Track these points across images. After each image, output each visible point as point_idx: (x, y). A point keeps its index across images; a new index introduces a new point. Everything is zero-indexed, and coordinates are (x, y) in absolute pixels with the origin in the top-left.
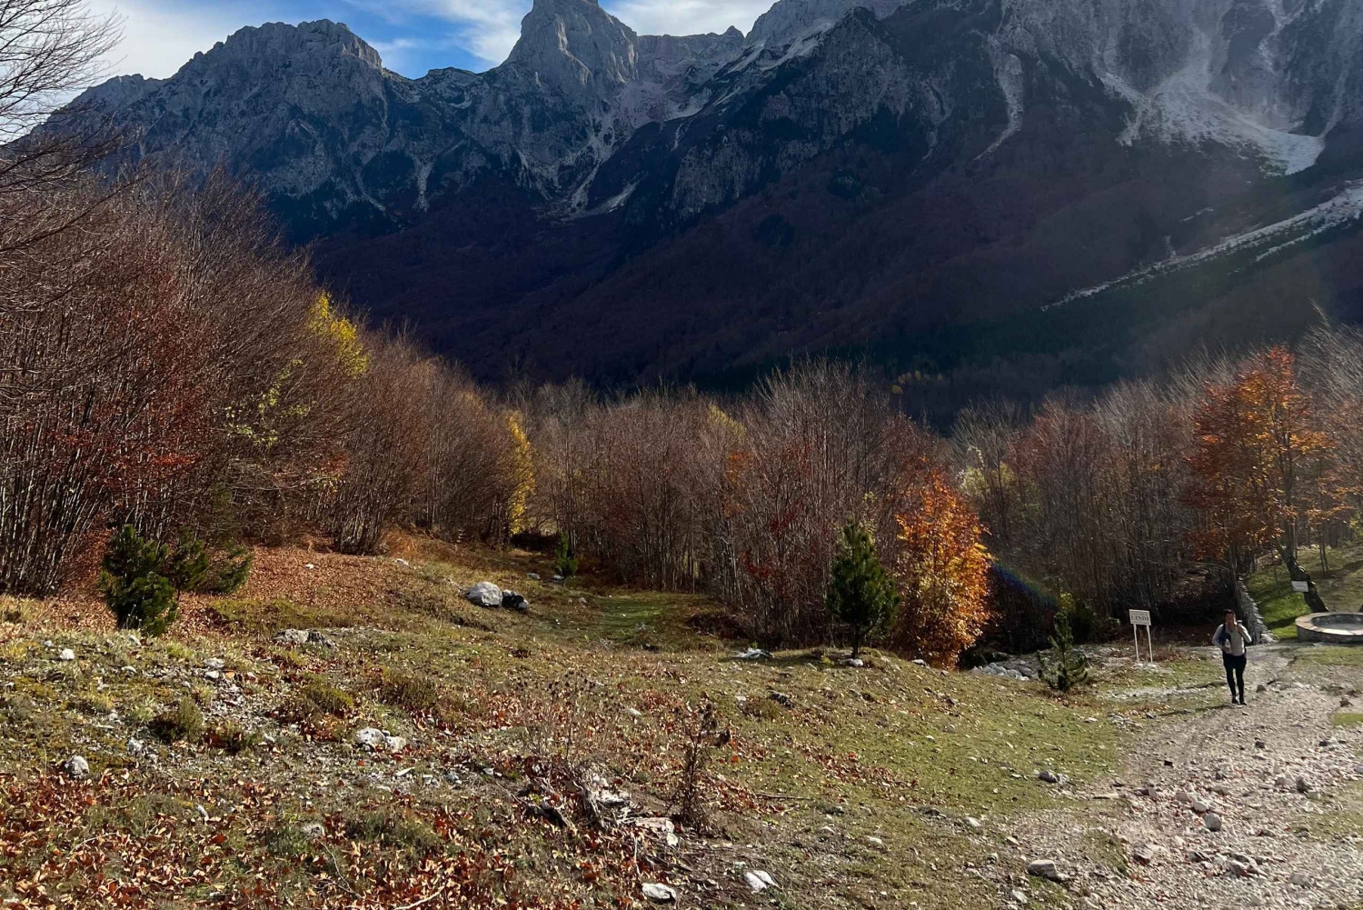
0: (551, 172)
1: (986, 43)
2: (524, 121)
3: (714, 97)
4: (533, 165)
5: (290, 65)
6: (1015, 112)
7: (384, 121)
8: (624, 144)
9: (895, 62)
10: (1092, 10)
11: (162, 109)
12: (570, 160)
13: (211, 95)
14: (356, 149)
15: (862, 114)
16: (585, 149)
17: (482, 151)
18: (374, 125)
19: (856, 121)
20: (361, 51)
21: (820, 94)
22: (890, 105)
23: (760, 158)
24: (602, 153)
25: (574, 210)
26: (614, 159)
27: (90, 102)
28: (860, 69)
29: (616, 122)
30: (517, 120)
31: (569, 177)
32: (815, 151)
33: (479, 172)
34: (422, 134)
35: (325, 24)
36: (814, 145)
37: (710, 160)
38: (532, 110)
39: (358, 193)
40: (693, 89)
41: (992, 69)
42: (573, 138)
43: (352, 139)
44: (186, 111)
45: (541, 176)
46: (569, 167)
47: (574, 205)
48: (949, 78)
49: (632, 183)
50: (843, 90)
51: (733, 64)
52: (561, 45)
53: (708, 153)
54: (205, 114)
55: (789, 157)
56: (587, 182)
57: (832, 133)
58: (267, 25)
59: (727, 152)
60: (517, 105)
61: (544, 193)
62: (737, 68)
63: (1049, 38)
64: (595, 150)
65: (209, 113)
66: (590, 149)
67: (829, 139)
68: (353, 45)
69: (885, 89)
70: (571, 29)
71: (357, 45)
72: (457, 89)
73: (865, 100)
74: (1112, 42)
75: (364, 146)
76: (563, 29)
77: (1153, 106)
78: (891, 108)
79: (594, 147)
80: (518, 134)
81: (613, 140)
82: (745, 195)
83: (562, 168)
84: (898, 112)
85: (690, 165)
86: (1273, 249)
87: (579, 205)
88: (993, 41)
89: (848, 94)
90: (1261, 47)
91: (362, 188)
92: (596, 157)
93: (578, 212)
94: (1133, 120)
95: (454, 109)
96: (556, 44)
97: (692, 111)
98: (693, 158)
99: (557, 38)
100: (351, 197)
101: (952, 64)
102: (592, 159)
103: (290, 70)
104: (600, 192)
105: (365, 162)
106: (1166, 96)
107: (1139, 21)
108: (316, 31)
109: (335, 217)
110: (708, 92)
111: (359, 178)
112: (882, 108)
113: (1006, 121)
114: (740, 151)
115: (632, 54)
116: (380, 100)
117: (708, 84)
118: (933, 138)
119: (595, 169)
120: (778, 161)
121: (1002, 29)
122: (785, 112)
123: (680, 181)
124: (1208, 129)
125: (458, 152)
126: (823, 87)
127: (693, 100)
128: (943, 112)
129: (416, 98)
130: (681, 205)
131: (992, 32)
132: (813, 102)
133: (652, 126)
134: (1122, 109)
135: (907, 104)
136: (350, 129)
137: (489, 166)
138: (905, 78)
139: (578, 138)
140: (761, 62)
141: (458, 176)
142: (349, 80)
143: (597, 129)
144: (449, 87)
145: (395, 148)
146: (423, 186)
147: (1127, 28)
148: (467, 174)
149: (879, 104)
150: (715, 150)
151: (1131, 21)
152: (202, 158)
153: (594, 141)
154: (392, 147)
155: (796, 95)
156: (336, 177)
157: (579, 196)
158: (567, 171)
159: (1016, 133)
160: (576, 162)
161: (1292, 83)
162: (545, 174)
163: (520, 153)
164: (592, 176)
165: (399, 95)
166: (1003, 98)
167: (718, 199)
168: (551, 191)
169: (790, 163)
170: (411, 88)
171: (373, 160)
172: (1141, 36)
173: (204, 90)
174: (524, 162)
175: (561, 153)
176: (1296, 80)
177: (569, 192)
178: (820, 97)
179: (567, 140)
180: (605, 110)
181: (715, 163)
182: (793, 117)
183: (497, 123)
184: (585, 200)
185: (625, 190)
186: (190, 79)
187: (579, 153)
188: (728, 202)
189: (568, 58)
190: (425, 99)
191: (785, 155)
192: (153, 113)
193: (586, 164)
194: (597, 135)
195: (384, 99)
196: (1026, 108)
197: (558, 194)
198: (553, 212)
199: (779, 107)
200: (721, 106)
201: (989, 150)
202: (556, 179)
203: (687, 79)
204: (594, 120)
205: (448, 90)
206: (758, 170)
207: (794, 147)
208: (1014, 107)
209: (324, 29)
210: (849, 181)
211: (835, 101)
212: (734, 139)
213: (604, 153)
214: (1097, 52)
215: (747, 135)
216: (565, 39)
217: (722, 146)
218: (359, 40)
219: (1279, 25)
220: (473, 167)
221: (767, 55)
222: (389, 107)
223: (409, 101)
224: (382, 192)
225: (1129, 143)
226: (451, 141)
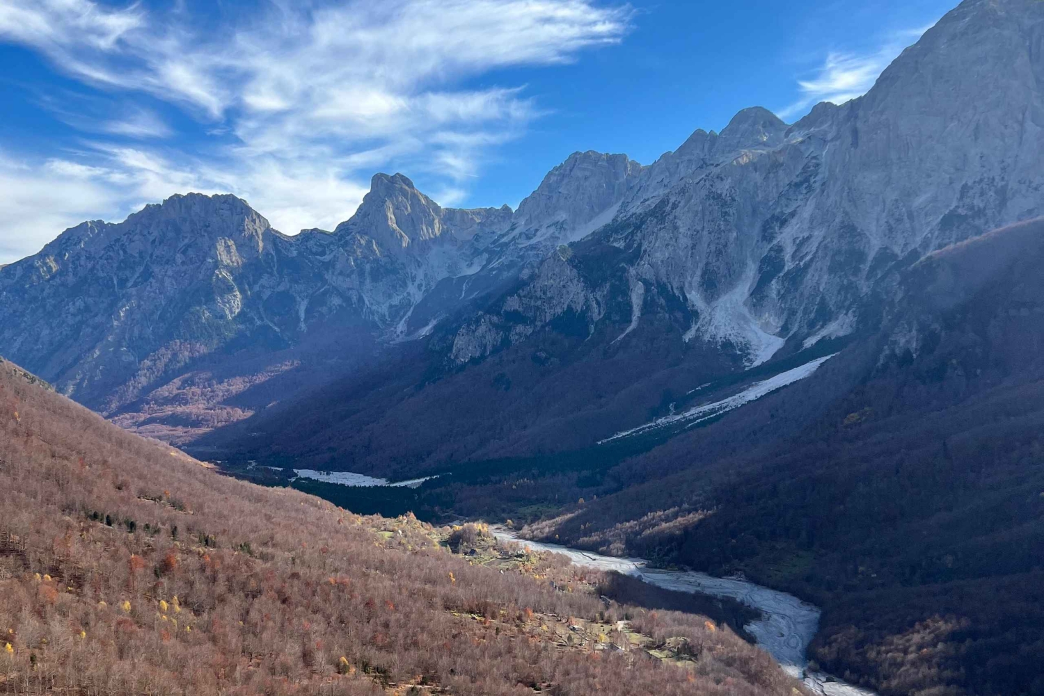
0: (384, 309)
1: (628, 272)
2: (366, 274)
3: (489, 261)
4: (372, 304)
5: (209, 226)
6: (637, 316)
7: (275, 269)
8: (430, 291)
9: (579, 281)
10: (690, 253)
11: (125, 252)
12: (396, 301)
13: (157, 243)
14: (258, 289)
15: (559, 310)
16: (405, 294)
17: (341, 294)
18: (268, 273)
19: (555, 314)
20: (257, 221)
21: (536, 297)
22: (573, 306)
23: (501, 333)
24: (416, 296)
25: (398, 336)
26: (425, 300)
27: (69, 239)
28: (559, 283)
29: (426, 275)
30: (361, 273)
31: (396, 312)
32: (531, 331)
33: (338, 307)
34: (300, 280)
35: (231, 197)
36: (531, 327)
37: (474, 332)
38: (371, 267)
39: (261, 318)
40: (477, 252)
41: (629, 289)
42: (398, 286)
43: (255, 282)
44: (141, 253)
45: (378, 312)
46: (396, 306)
47: (398, 332)
48: (605, 293)
49: (435, 319)
50: (549, 295)
51: (503, 236)
52: (390, 221)
53: (473, 328)
54: (154, 257)
55: (516, 334)
56: (406, 317)
57: (541, 321)
58: (191, 195)
59: (482, 329)
60: (361, 263)
61: (380, 324)
62: (504, 240)
63: (663, 271)
64: (412, 295)
65: (157, 257)
66: (409, 294)
67: (539, 324)
68: (252, 217)
69: (572, 296)
70: (397, 208)
71: (255, 217)
72: (321, 245)
73: (560, 302)
74: (699, 272)
75: (263, 287)
76: (391, 209)
77: (710, 314)
78: (574, 307)
79: (411, 292)
80: (362, 283)
81: (423, 288)
82: (492, 353)
83: (391, 306)
84: (577, 311)
85: (463, 335)
86: (699, 421)
87: (402, 332)
88: (632, 271)
89: (552, 298)
90: (774, 282)
91: (264, 316)
92: (412, 300)
93: (401, 337)
94: (696, 323)
95: (320, 261)
96: (386, 220)
97: (475, 269)
98: (464, 331)
99: (387, 216)
100: (259, 323)
101: (608, 285)
102: (410, 301)
103: (209, 229)
104: (415, 324)
105: (265, 297)
106: (719, 308)
107: (714, 261)
108: (225, 202)
109: (249, 335)
110: (486, 256)
111: (262, 310)
112: (569, 307)
113: (630, 321)
114: (491, 327)
115: (437, 225)
116: (271, 254)
117: (486, 250)
118: (592, 328)
119: (412, 309)
120: (511, 335)
121: (638, 263)
122: (517, 307)
123: (457, 344)
124: (730, 332)
125: (324, 294)
126: (539, 294)
127: (476, 260)
128: (599, 313)
129: (295, 253)
130: (456, 357)
131: (632, 265)
132: (532, 301)
133: (449, 279)
134: (693, 315)
135: (582, 307)
136: (253, 276)
137: (344, 305)
138: (583, 291)
139: (401, 286)
140: (519, 241)
141: (324, 310)
142: (251, 242)
143: (413, 279)
144: (316, 244)
145: (283, 289)
146: (302, 315)
147: (707, 264)
148: (330, 310)
149: (568, 305)
150: (477, 326)
151: (710, 261)
152: (161, 293)
153: (411, 288)
154: (281, 288)
155: (524, 296)
156: (247, 309)
157: (401, 327)
158: (393, 309)
159: (634, 330)
160: (400, 302)
161: (781, 307)
162: (380, 310)
163: (364, 296)
164: (409, 313)
165: (283, 251)
166: (631, 307)
167: (478, 354)
168: (384, 321)
169: (517, 337)
170: (291, 245)
171: (270, 297)
172: (713, 270)
173: (151, 238)
174: (367, 302)
175: (390, 296)
176: (783, 305)
177: (395, 323)
178: (537, 299)
179: (394, 287)
180: (418, 266)
181: (477, 334)
182: (521, 310)
183: (349, 276)
184: (405, 329)
185: (430, 323)
186: (141, 231)
187: (402, 297)
188: (483, 357)
189: (394, 230)
190: (300, 253)
191: (514, 333)
192: (119, 254)
193: (406, 305)
194: (413, 284)
195: (274, 254)
196: (642, 315)
197: (388, 324)
198: (385, 337)
199: (513, 304)
200: (493, 269)
201: (618, 339)
202: (387, 314)
203: (473, 244)
204: (412, 273)
205: (315, 246)
206: (500, 340)
207: (520, 328)
208: (636, 313)
209: (231, 201)
210: (543, 355)
211: (544, 302)
212: (488, 320)
213: (417, 297)
214: (689, 279)
215: (495, 319)
216: (393, 217)
217: (481, 325)
218: (256, 213)
219: (786, 269)
220: (334, 305)
221: (523, 236)
222: (278, 261)
223: (290, 255)
224: (276, 319)
225: (687, 340)
226: (319, 285)
